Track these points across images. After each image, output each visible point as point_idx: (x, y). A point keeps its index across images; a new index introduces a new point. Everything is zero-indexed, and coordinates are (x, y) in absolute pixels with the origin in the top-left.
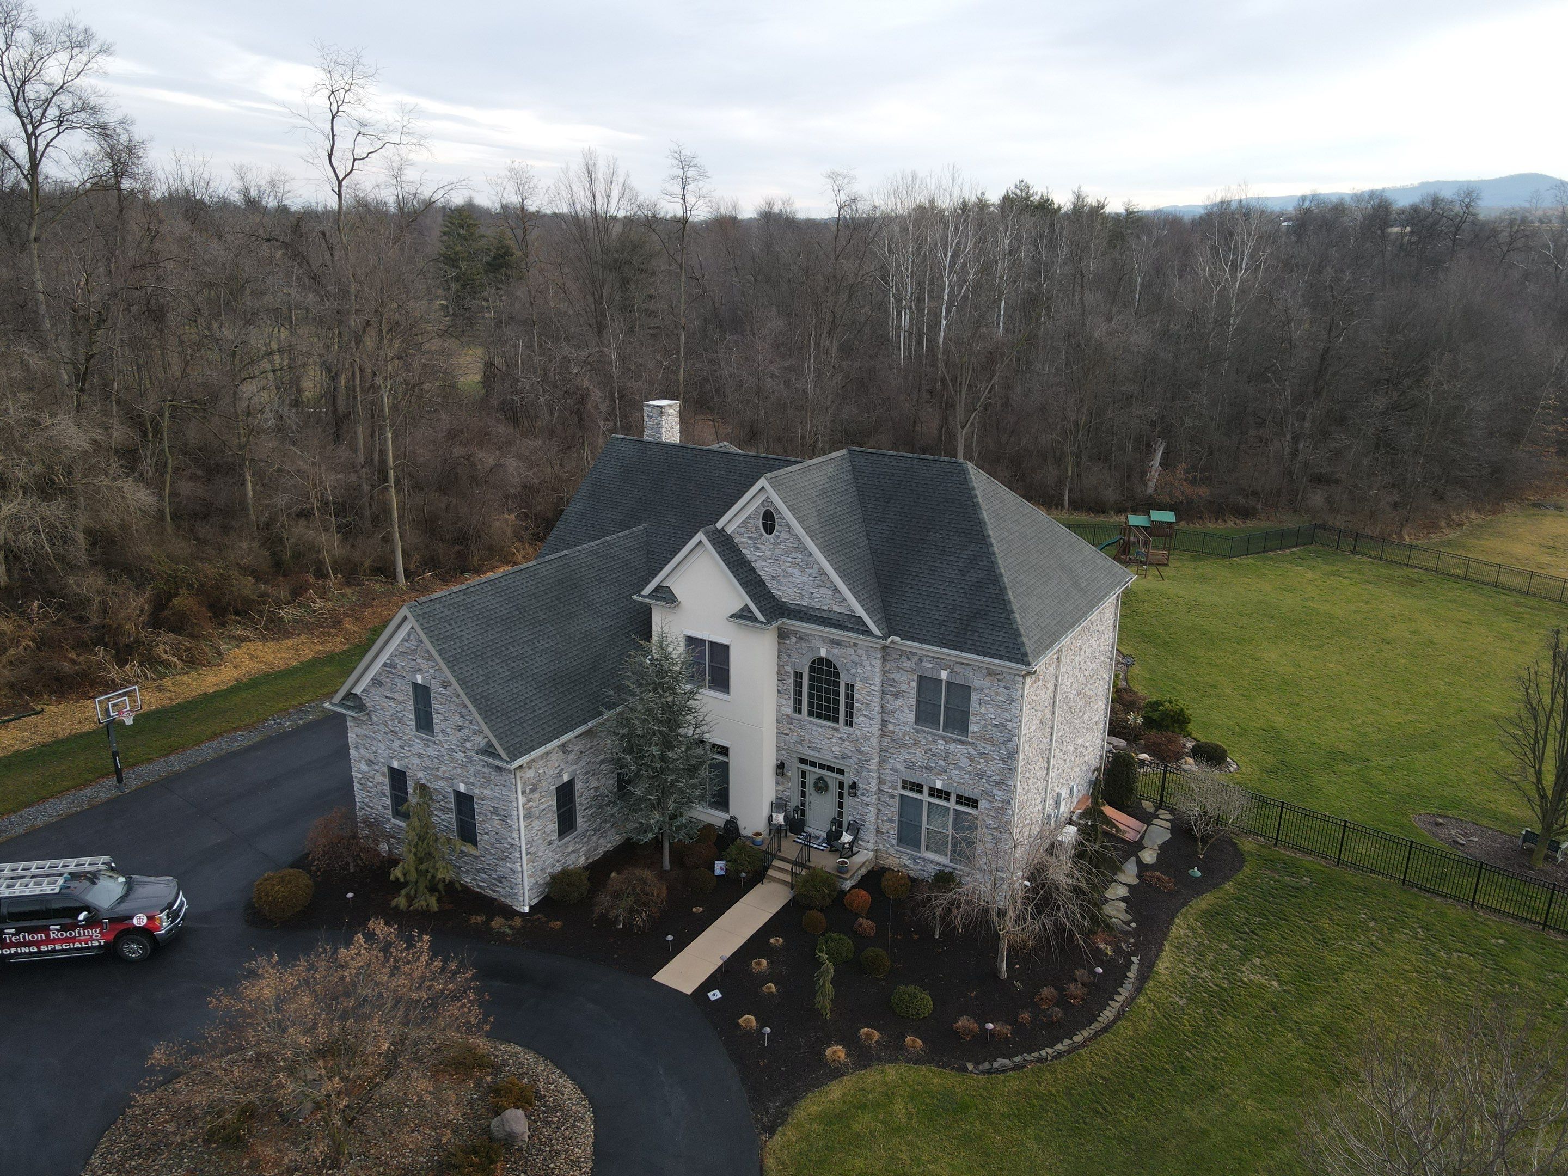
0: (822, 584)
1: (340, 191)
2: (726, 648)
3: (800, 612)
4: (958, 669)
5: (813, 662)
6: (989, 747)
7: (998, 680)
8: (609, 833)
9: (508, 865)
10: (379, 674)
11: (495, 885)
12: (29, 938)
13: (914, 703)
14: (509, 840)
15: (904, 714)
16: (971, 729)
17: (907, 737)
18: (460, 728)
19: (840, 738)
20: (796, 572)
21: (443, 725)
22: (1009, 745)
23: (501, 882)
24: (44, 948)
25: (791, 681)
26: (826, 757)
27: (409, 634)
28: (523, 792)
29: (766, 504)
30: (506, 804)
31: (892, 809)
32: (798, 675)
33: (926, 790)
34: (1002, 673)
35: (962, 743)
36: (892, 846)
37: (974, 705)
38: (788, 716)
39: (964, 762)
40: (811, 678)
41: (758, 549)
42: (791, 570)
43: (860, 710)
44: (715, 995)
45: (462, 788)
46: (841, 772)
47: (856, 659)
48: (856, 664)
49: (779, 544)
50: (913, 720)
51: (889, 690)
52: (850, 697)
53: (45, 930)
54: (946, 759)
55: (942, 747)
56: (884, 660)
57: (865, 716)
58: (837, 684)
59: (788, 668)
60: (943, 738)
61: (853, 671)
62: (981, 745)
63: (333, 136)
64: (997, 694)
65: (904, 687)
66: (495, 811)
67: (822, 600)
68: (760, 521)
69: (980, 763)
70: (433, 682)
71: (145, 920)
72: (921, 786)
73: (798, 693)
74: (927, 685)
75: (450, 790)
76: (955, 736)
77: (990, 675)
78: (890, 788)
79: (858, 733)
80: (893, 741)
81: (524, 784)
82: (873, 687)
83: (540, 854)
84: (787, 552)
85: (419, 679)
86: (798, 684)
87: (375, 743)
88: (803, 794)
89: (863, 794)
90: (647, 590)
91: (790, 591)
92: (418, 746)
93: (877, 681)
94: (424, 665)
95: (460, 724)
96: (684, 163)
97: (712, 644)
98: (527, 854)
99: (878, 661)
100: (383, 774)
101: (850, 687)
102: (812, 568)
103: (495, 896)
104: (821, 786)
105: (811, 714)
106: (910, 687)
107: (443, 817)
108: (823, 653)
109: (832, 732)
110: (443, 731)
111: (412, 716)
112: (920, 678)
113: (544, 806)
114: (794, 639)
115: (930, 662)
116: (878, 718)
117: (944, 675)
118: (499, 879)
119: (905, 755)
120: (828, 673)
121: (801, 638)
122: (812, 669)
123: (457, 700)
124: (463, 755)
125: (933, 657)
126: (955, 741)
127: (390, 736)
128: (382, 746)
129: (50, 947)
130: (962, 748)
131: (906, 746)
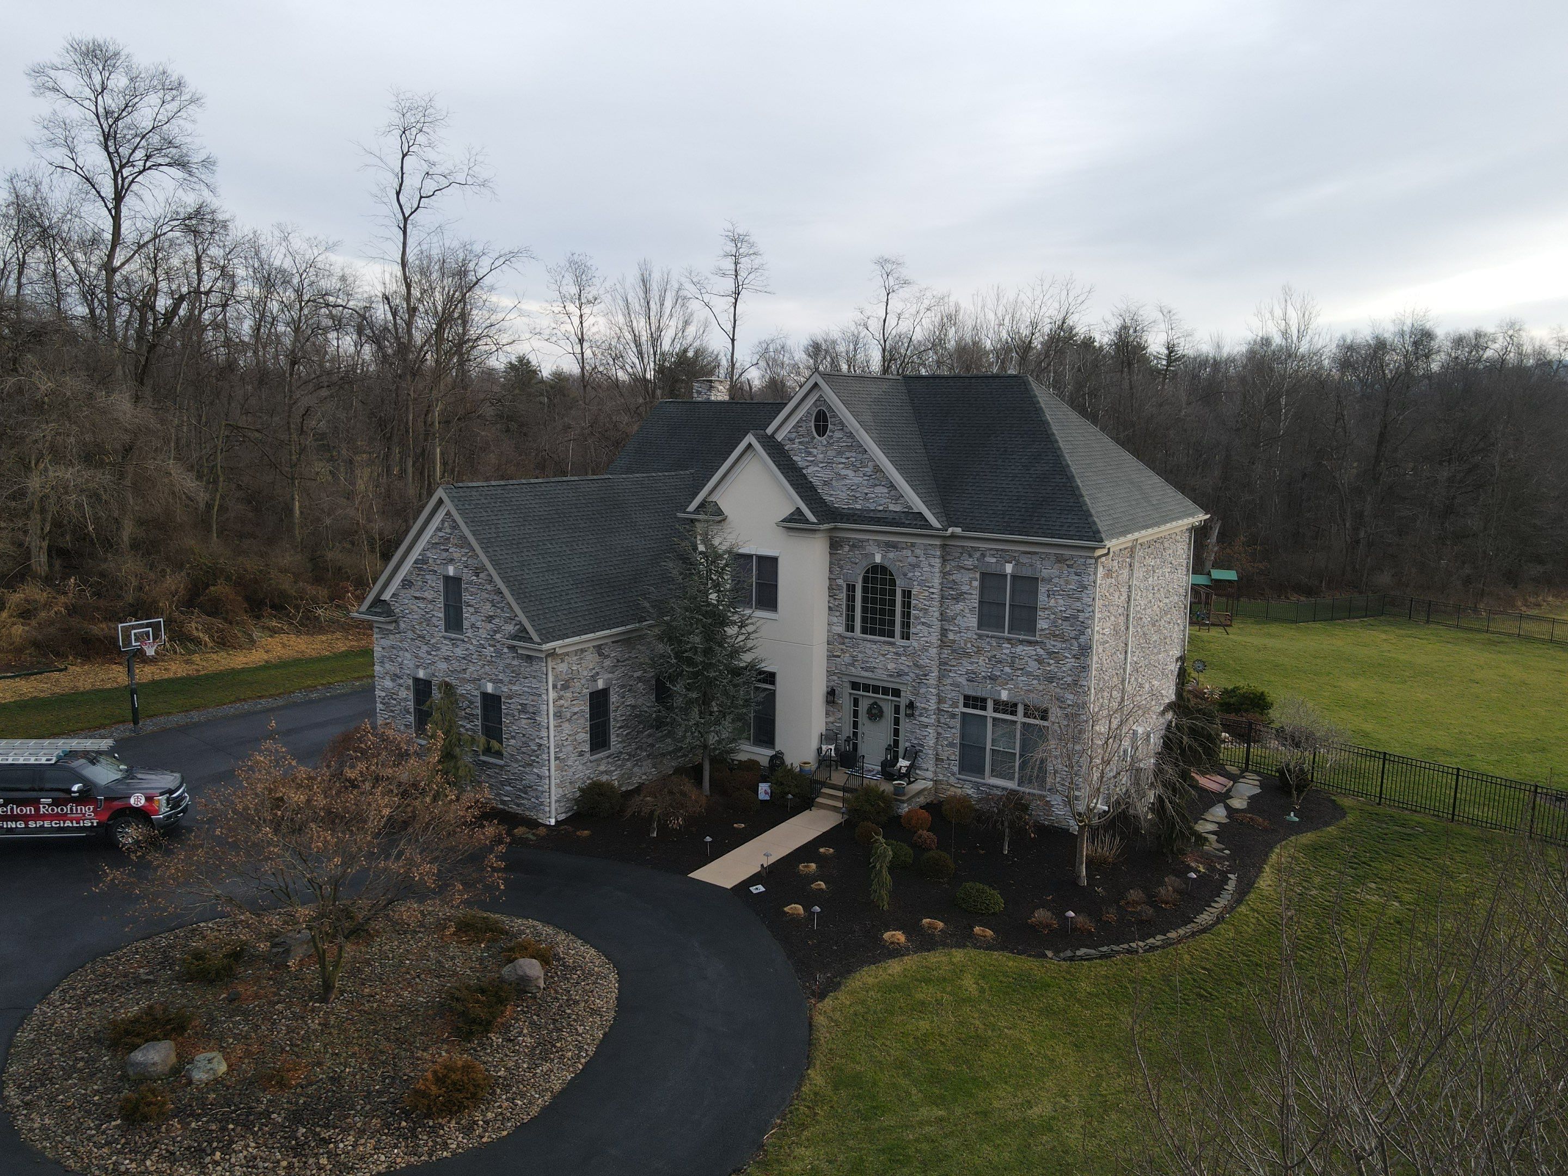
0: (877, 482)
1: (405, 227)
2: (774, 560)
3: (854, 515)
4: (1024, 559)
5: (867, 572)
6: (1059, 645)
7: (1068, 566)
8: (644, 763)
9: (535, 770)
10: (410, 572)
11: (519, 797)
12: (17, 811)
13: (976, 605)
14: (537, 740)
15: (965, 619)
16: (1039, 626)
17: (969, 645)
18: (490, 619)
19: (896, 654)
20: (850, 473)
21: (473, 619)
22: (1082, 639)
23: (526, 793)
24: (32, 824)
25: (843, 595)
26: (880, 676)
27: (443, 521)
28: (555, 687)
29: (818, 403)
30: (536, 698)
31: (953, 731)
32: (851, 588)
33: (990, 704)
34: (1072, 557)
35: (1030, 643)
36: (953, 774)
37: (1042, 597)
38: (840, 635)
39: (1033, 666)
40: (865, 590)
41: (810, 453)
42: (844, 472)
43: (917, 618)
44: (759, 889)
45: (490, 688)
46: (897, 693)
47: (912, 560)
48: (914, 566)
49: (832, 444)
50: (976, 625)
51: (951, 594)
52: (907, 605)
53: (35, 802)
54: (1012, 665)
55: (1007, 651)
56: (944, 560)
57: (923, 624)
58: (893, 593)
59: (840, 582)
60: (1009, 640)
61: (910, 575)
62: (1050, 644)
63: (403, 174)
64: (1067, 583)
65: (965, 588)
66: (523, 709)
67: (879, 499)
68: (812, 424)
69: (1049, 664)
70: (465, 570)
71: (143, 801)
72: (984, 700)
73: (851, 608)
74: (990, 580)
75: (477, 693)
76: (1021, 637)
77: (1059, 562)
78: (951, 706)
79: (915, 644)
80: (954, 651)
81: (556, 677)
82: (931, 590)
83: (570, 763)
84: (840, 453)
85: (451, 571)
86: (851, 598)
87: (401, 653)
88: (855, 725)
89: (921, 715)
90: (692, 507)
91: (843, 495)
92: (445, 650)
93: (936, 581)
94: (456, 553)
95: (491, 614)
96: (737, 240)
97: (761, 558)
98: (557, 758)
99: (938, 560)
100: (408, 688)
101: (907, 594)
102: (867, 466)
103: (519, 811)
104: (875, 713)
105: (864, 631)
106: (970, 585)
107: (469, 726)
108: (878, 559)
109: (887, 647)
110: (473, 626)
111: (442, 615)
112: (984, 575)
113: (576, 710)
114: (847, 548)
115: (993, 556)
116: (937, 625)
117: (1009, 568)
118: (525, 790)
119: (966, 665)
120: (883, 581)
121: (854, 546)
122: (865, 580)
123: (489, 587)
124: (492, 649)
125: (997, 550)
126: (1021, 642)
127: (418, 643)
128: (408, 655)
129: (39, 823)
130: (1029, 649)
131: (968, 655)
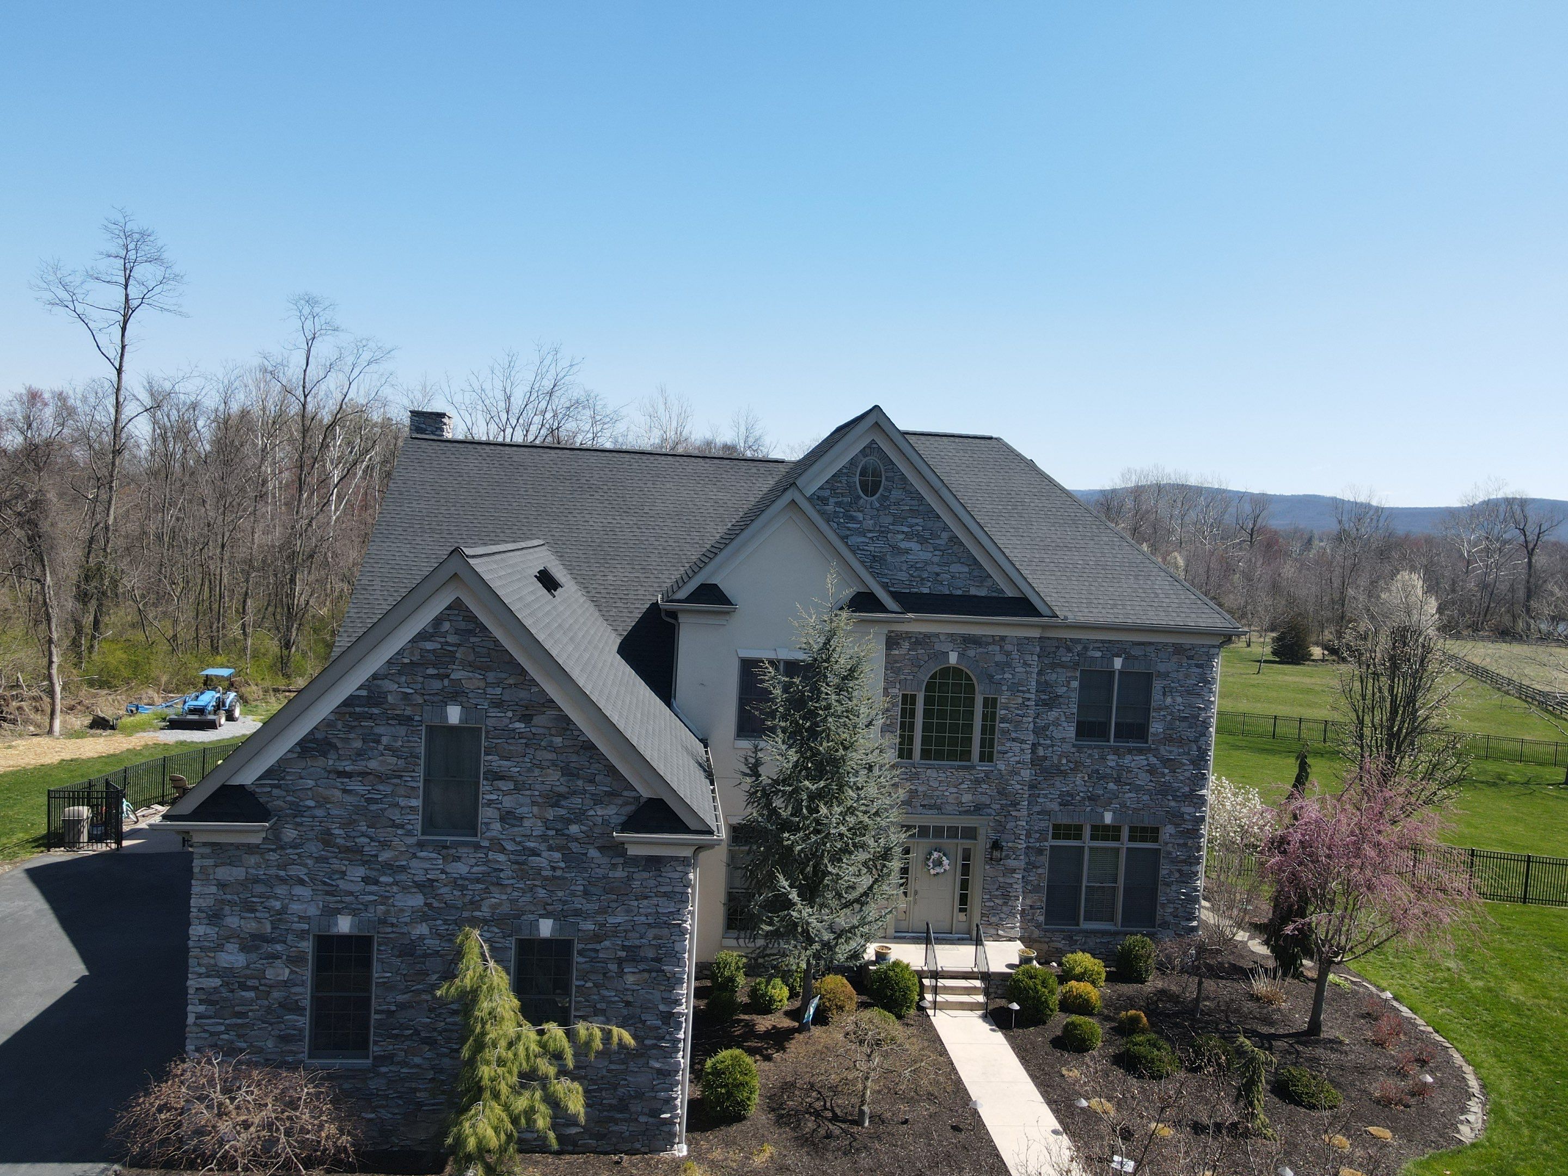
4: (1136, 652)
5: (935, 676)
6: (1176, 750)
7: (1189, 657)
13: (1075, 711)
15: (1061, 729)
16: (1151, 730)
17: (1064, 761)
19: (973, 781)
20: (914, 546)
21: (508, 803)
22: (1200, 741)
25: (899, 710)
26: (951, 814)
29: (869, 451)
31: (1040, 871)
32: (909, 700)
33: (1087, 832)
34: (1193, 647)
35: (1140, 751)
36: (1038, 927)
37: (1156, 695)
39: (1143, 779)
40: (928, 701)
41: (853, 519)
42: (903, 545)
43: (1005, 732)
44: (1123, 1164)
45: (546, 928)
46: (971, 832)
47: (1001, 658)
48: (1002, 667)
49: (888, 507)
50: (1073, 735)
52: (990, 717)
54: (1118, 781)
55: (1113, 764)
56: (1039, 657)
57: (1014, 740)
58: (970, 702)
59: (895, 692)
60: (1116, 751)
61: (996, 678)
62: (1163, 750)
65: (1061, 690)
66: (633, 955)
68: (857, 479)
69: (1164, 775)
70: (495, 712)
72: (1079, 828)
73: (907, 726)
74: (1093, 679)
76: (1130, 745)
77: (1178, 652)
78: (1038, 840)
79: (1002, 767)
80: (1043, 770)
82: (1027, 695)
84: (900, 520)
85: (454, 715)
86: (908, 713)
87: (280, 890)
89: (1007, 857)
91: (903, 576)
93: (1032, 684)
94: (473, 681)
95: (562, 789)
99: (1034, 657)
100: (296, 960)
101: (990, 704)
102: (939, 537)
104: (936, 862)
105: (925, 754)
106: (1069, 686)
108: (953, 658)
109: (959, 774)
110: (508, 815)
111: (416, 803)
112: (1086, 673)
114: (906, 645)
115: (1098, 649)
116: (1031, 739)
117: (1118, 663)
119: (1061, 786)
120: (957, 689)
121: (914, 643)
122: (930, 687)
123: (558, 740)
124: (556, 855)
125: (1103, 642)
126: (1130, 751)
127: (335, 864)
128: (303, 892)
130: (1141, 760)
131: (1064, 774)
